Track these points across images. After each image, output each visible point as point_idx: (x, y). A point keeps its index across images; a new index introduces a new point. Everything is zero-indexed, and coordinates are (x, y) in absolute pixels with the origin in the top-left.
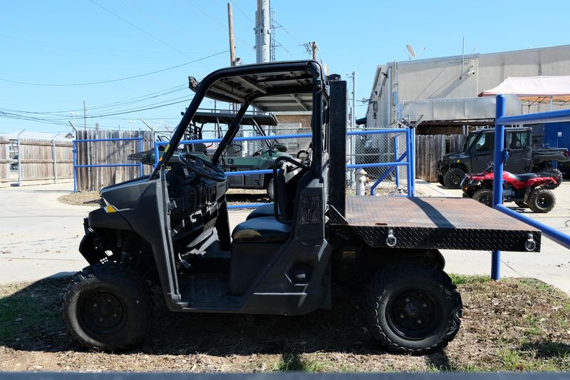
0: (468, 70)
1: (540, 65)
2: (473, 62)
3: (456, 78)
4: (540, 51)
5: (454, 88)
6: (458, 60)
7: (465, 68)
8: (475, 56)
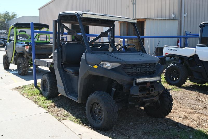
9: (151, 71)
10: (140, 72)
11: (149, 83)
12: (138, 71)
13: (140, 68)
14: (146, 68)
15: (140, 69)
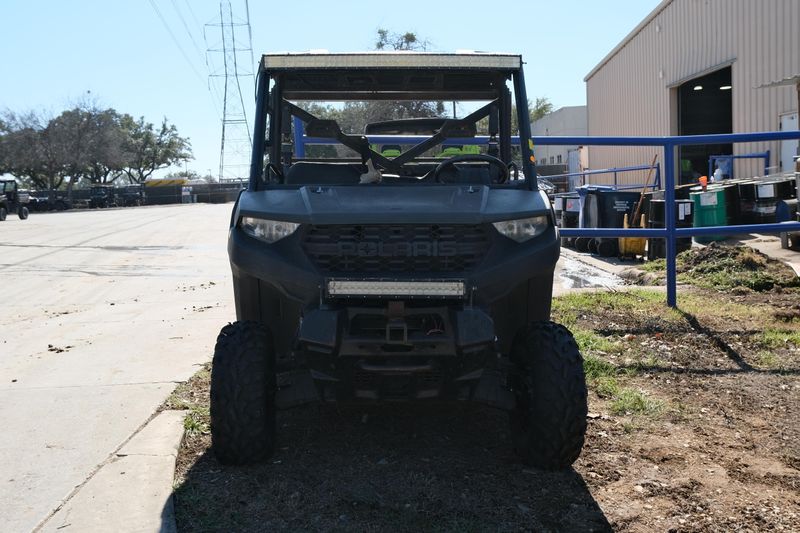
9: (442, 254)
10: (377, 257)
11: (402, 303)
12: (361, 253)
13: (376, 241)
14: (411, 242)
15: (373, 245)
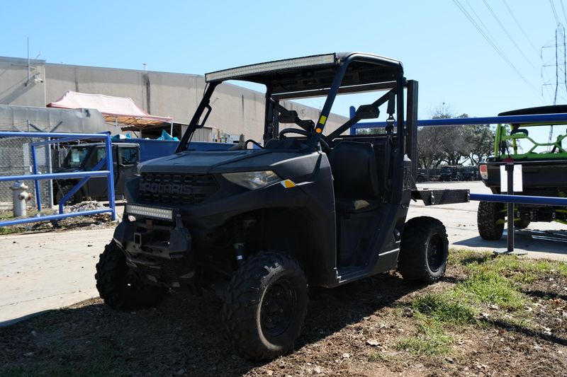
0: (34, 77)
1: (76, 83)
2: (39, 69)
3: (21, 84)
4: (76, 68)
5: (18, 96)
6: (21, 64)
7: (31, 74)
8: (42, 63)
